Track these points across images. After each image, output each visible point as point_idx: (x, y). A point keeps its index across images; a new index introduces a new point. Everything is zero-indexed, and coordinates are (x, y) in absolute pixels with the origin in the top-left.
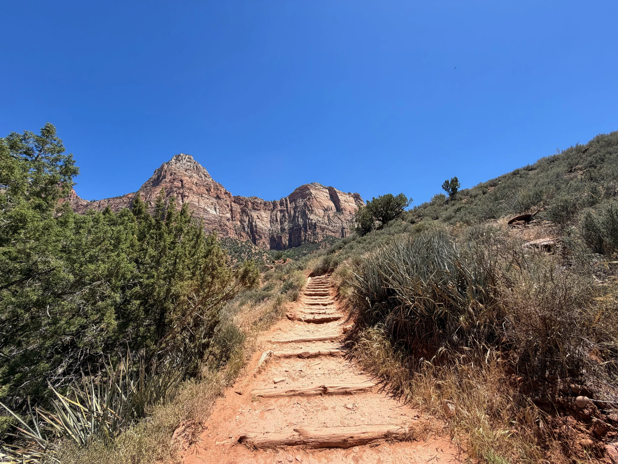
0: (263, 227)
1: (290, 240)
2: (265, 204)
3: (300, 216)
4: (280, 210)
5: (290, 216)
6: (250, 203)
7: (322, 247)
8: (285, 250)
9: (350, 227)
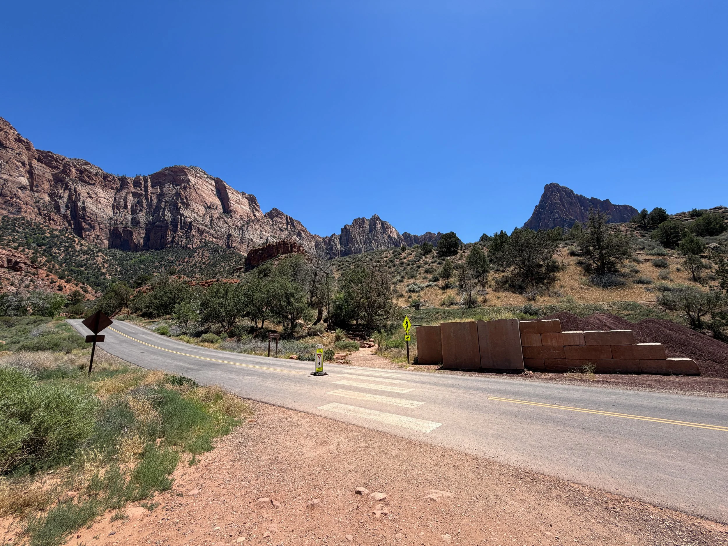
0: (97, 211)
1: (147, 238)
2: (105, 177)
3: (167, 208)
4: (132, 193)
5: (150, 205)
6: (74, 170)
7: (198, 255)
8: (137, 251)
9: (239, 235)
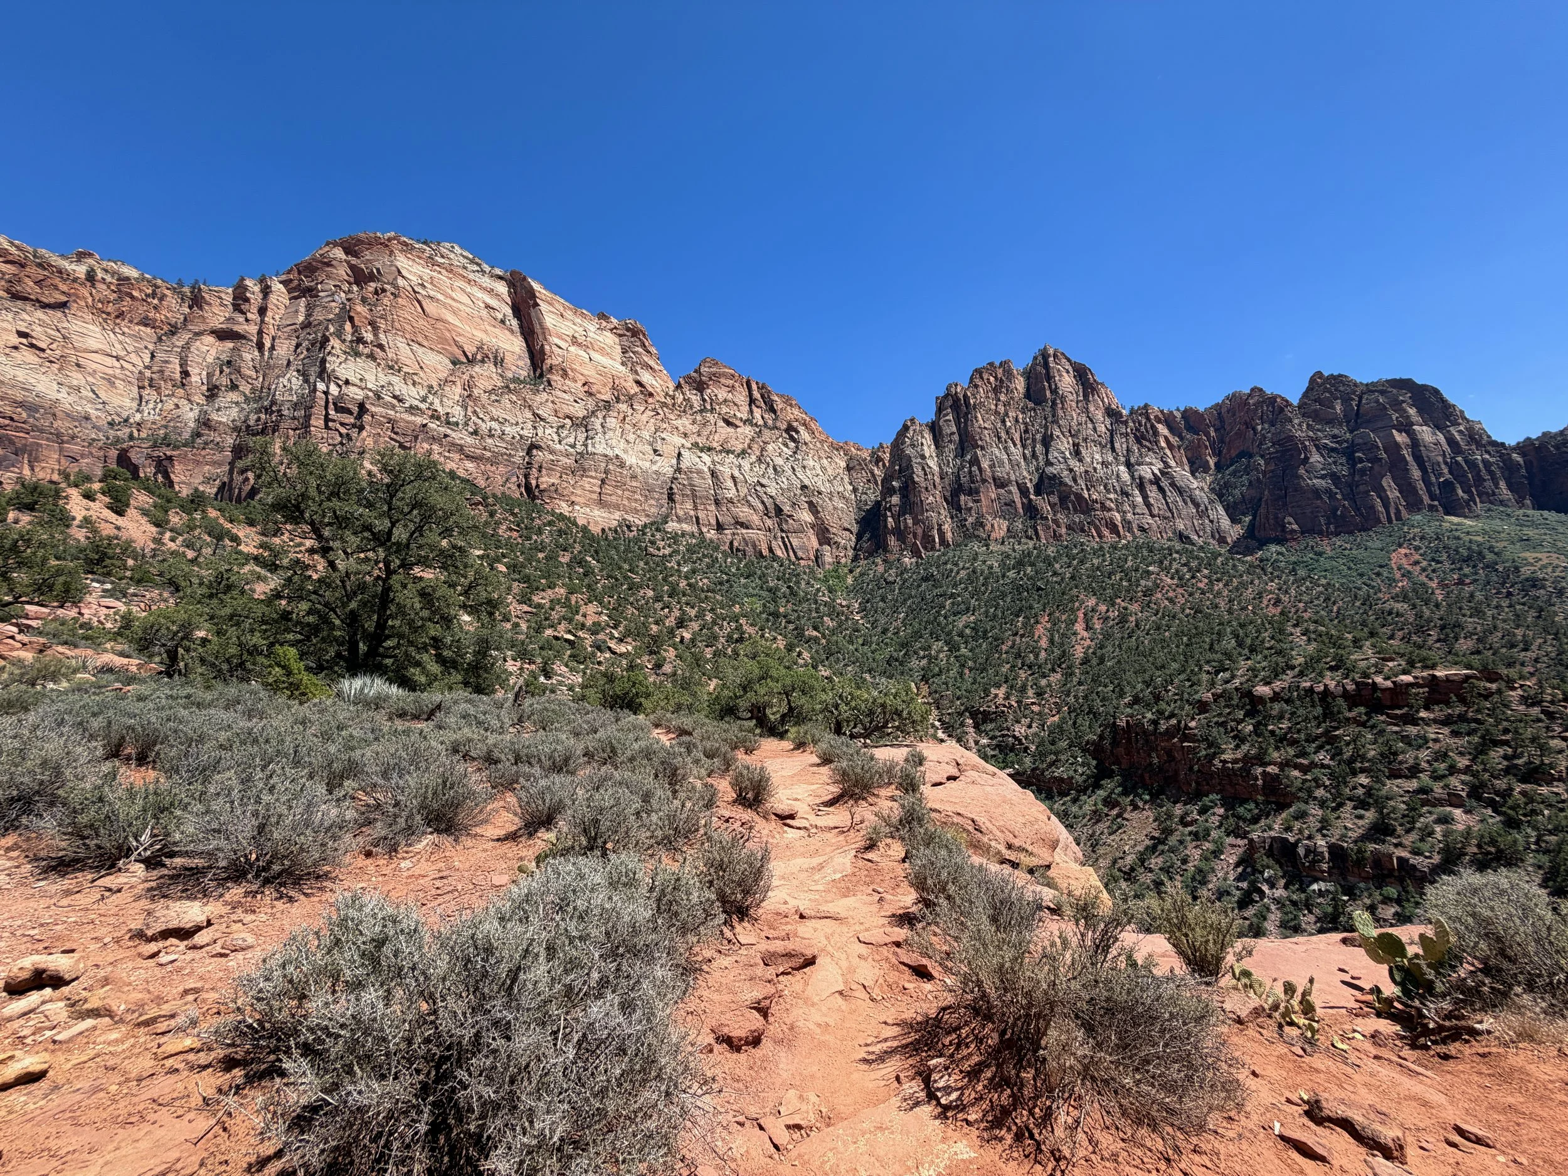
4: (214, 333)
5: (266, 365)
9: (573, 446)
